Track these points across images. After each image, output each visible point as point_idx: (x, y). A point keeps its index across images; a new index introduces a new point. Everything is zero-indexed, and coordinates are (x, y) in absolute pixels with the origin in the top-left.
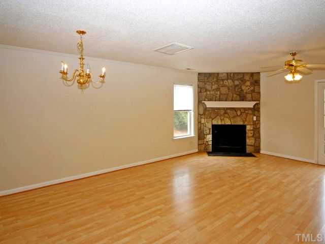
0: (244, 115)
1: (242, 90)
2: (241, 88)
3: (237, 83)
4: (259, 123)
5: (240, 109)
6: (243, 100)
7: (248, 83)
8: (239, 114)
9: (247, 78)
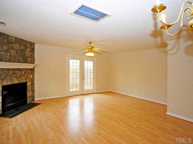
0: (26, 74)
1: (25, 54)
2: (24, 52)
3: (22, 48)
4: (34, 80)
5: (24, 69)
6: (26, 62)
7: (29, 50)
8: (23, 74)
9: (28, 45)
